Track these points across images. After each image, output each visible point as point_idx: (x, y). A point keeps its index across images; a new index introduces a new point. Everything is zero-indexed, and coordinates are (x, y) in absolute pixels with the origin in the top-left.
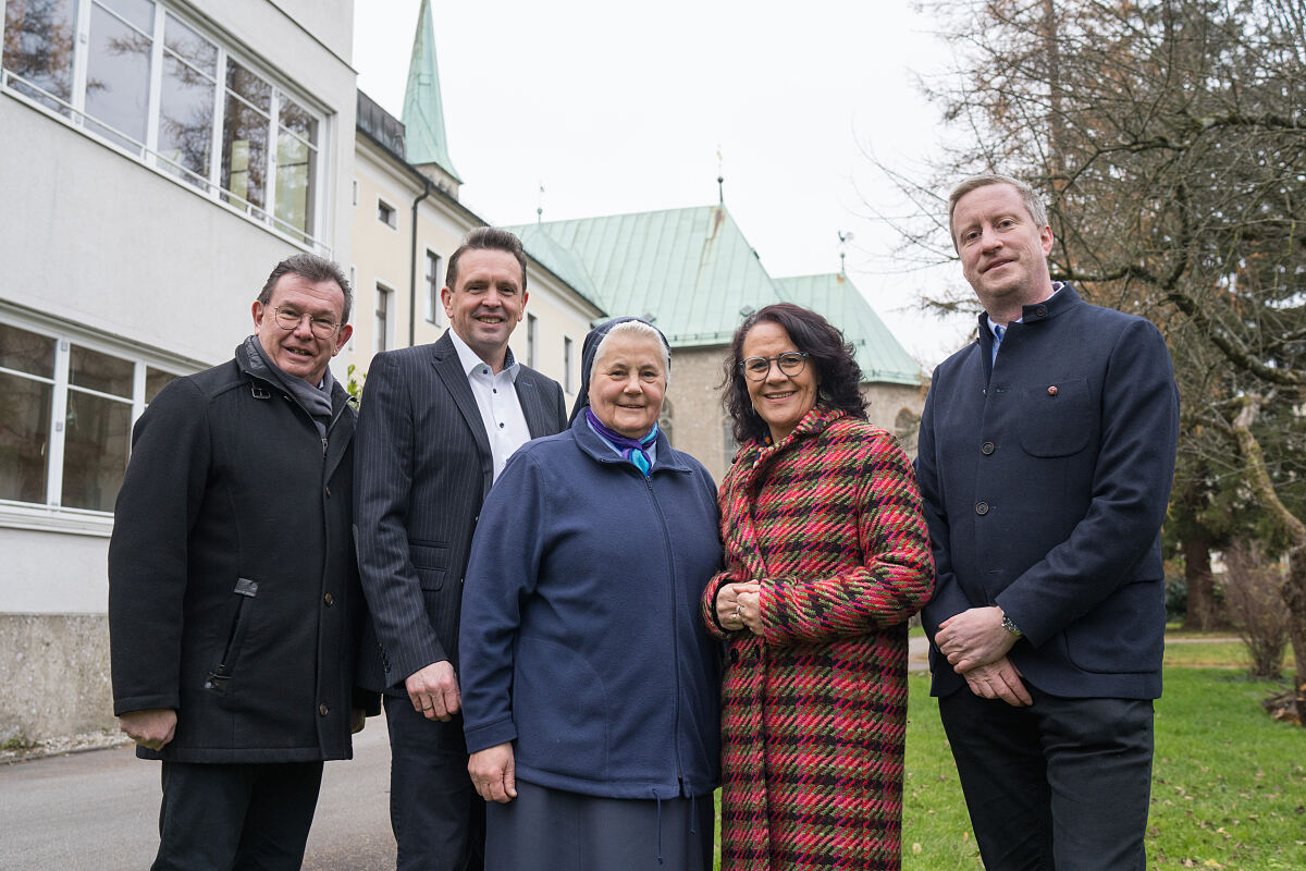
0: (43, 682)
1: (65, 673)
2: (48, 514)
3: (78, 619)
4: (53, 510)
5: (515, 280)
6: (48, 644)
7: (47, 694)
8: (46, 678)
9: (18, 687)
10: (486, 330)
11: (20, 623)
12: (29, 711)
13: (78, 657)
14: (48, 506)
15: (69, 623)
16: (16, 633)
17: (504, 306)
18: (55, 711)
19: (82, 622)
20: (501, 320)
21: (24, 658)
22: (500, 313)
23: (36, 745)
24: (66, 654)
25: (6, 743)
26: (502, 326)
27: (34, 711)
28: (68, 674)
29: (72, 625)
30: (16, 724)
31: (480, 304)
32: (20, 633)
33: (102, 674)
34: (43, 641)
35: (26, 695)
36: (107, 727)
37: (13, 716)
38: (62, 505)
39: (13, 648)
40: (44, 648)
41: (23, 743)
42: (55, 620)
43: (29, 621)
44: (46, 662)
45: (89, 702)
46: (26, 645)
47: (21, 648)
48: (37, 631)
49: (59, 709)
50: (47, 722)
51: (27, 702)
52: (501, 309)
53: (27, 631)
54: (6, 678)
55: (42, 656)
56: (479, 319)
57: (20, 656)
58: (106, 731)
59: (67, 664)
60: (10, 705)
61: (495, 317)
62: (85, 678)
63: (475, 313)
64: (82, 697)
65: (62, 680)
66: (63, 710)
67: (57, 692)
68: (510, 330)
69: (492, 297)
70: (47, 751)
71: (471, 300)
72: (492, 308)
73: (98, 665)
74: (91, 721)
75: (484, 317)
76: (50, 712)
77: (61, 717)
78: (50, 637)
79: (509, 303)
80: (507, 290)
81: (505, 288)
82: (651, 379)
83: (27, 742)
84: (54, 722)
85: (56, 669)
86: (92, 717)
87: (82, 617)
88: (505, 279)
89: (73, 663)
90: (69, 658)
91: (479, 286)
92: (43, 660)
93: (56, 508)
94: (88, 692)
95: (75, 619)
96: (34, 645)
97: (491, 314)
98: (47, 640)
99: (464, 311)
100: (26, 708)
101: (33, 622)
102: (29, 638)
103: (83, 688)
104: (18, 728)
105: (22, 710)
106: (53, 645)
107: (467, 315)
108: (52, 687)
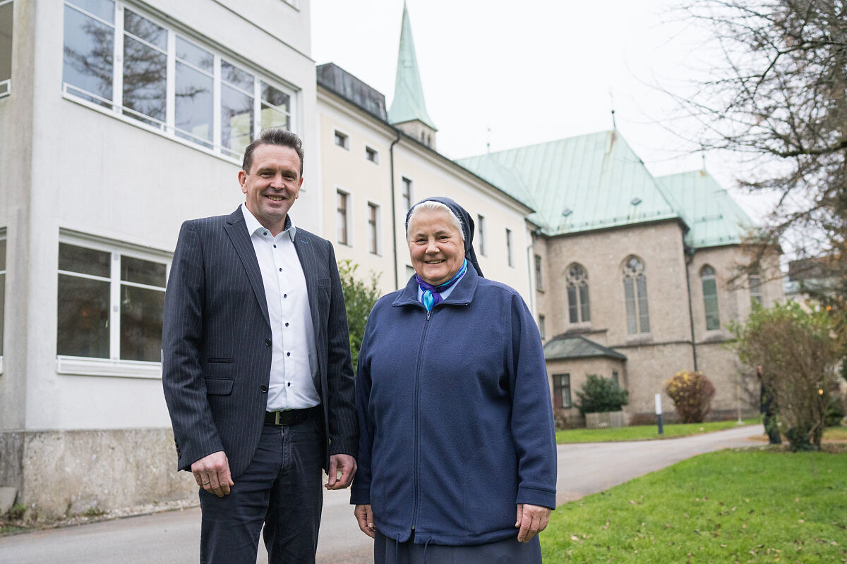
0: (111, 472)
1: (126, 467)
2: (111, 365)
3: (133, 432)
4: (115, 363)
5: (296, 169)
6: (113, 449)
7: (115, 480)
8: (113, 470)
9: (94, 476)
10: (272, 205)
11: (93, 435)
12: (103, 492)
13: (135, 456)
14: (111, 359)
15: (127, 434)
16: (91, 442)
17: (286, 189)
18: (120, 490)
19: (136, 434)
20: (284, 198)
21: (97, 458)
22: (283, 194)
23: (103, 513)
24: (126, 455)
25: (86, 512)
26: (284, 203)
27: (106, 491)
28: (128, 468)
29: (129, 436)
30: (94, 500)
31: (269, 186)
32: (93, 443)
33: (152, 467)
34: (109, 447)
35: (100, 481)
36: (157, 500)
37: (92, 495)
38: (121, 358)
39: (89, 451)
40: (110, 451)
41: (96, 512)
42: (117, 433)
43: (99, 434)
44: (113, 460)
45: (143, 485)
46: (98, 449)
47: (95, 451)
48: (105, 441)
49: (124, 490)
50: (115, 498)
51: (101, 486)
52: (283, 190)
53: (98, 440)
54: (86, 470)
55: (109, 456)
56: (267, 196)
57: (95, 456)
58: (156, 503)
59: (127, 461)
60: (89, 488)
61: (279, 197)
62: (140, 470)
63: (264, 192)
64: (138, 482)
65: (124, 471)
66: (126, 491)
67: (121, 479)
68: (290, 206)
69: (278, 182)
70: (109, 517)
71: (261, 182)
72: (278, 190)
73: (149, 461)
74: (145, 497)
75: (271, 196)
76: (117, 492)
77: (125, 494)
78: (114, 444)
79: (291, 186)
80: (290, 177)
81: (288, 175)
82: (445, 240)
83: (99, 511)
84: (120, 499)
85: (120, 464)
86: (146, 494)
87: (136, 430)
88: (289, 168)
89: (131, 460)
90: (128, 457)
91: (269, 173)
92: (110, 459)
93: (115, 361)
94: (143, 479)
95: (131, 432)
96: (103, 449)
97: (277, 194)
98: (112, 446)
99: (256, 190)
100: (100, 489)
101: (102, 434)
102: (100, 445)
103: (139, 476)
104: (95, 502)
105: (97, 491)
106: (116, 449)
107: (258, 193)
108: (118, 476)
